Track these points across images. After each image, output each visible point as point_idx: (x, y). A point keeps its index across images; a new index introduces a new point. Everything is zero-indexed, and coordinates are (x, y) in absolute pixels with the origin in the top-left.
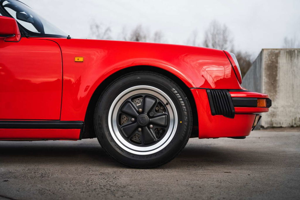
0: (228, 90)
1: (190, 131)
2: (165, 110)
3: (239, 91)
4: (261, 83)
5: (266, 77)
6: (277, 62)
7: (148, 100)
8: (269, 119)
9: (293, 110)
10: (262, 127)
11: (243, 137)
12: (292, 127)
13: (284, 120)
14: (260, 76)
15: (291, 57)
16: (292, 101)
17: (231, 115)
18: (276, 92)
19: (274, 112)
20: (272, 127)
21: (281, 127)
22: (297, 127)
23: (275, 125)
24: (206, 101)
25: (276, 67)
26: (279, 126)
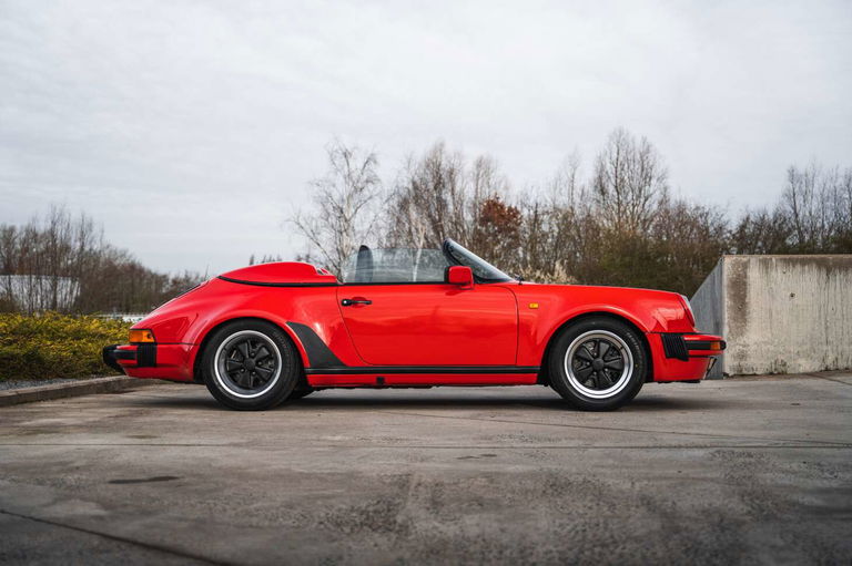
0: (682, 334)
1: (645, 375)
2: (619, 354)
3: (694, 334)
4: (722, 308)
5: (730, 298)
6: (746, 277)
7: (602, 344)
8: (736, 363)
9: (772, 348)
10: (726, 375)
11: (697, 381)
12: (771, 374)
13: (758, 363)
14: (721, 297)
15: (767, 268)
16: (770, 335)
17: (685, 358)
18: (745, 321)
19: (743, 352)
20: (741, 375)
21: (755, 375)
22: (779, 374)
23: (745, 372)
24: (659, 343)
25: (745, 284)
26: (751, 373)
